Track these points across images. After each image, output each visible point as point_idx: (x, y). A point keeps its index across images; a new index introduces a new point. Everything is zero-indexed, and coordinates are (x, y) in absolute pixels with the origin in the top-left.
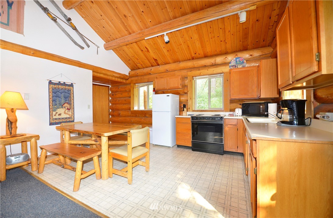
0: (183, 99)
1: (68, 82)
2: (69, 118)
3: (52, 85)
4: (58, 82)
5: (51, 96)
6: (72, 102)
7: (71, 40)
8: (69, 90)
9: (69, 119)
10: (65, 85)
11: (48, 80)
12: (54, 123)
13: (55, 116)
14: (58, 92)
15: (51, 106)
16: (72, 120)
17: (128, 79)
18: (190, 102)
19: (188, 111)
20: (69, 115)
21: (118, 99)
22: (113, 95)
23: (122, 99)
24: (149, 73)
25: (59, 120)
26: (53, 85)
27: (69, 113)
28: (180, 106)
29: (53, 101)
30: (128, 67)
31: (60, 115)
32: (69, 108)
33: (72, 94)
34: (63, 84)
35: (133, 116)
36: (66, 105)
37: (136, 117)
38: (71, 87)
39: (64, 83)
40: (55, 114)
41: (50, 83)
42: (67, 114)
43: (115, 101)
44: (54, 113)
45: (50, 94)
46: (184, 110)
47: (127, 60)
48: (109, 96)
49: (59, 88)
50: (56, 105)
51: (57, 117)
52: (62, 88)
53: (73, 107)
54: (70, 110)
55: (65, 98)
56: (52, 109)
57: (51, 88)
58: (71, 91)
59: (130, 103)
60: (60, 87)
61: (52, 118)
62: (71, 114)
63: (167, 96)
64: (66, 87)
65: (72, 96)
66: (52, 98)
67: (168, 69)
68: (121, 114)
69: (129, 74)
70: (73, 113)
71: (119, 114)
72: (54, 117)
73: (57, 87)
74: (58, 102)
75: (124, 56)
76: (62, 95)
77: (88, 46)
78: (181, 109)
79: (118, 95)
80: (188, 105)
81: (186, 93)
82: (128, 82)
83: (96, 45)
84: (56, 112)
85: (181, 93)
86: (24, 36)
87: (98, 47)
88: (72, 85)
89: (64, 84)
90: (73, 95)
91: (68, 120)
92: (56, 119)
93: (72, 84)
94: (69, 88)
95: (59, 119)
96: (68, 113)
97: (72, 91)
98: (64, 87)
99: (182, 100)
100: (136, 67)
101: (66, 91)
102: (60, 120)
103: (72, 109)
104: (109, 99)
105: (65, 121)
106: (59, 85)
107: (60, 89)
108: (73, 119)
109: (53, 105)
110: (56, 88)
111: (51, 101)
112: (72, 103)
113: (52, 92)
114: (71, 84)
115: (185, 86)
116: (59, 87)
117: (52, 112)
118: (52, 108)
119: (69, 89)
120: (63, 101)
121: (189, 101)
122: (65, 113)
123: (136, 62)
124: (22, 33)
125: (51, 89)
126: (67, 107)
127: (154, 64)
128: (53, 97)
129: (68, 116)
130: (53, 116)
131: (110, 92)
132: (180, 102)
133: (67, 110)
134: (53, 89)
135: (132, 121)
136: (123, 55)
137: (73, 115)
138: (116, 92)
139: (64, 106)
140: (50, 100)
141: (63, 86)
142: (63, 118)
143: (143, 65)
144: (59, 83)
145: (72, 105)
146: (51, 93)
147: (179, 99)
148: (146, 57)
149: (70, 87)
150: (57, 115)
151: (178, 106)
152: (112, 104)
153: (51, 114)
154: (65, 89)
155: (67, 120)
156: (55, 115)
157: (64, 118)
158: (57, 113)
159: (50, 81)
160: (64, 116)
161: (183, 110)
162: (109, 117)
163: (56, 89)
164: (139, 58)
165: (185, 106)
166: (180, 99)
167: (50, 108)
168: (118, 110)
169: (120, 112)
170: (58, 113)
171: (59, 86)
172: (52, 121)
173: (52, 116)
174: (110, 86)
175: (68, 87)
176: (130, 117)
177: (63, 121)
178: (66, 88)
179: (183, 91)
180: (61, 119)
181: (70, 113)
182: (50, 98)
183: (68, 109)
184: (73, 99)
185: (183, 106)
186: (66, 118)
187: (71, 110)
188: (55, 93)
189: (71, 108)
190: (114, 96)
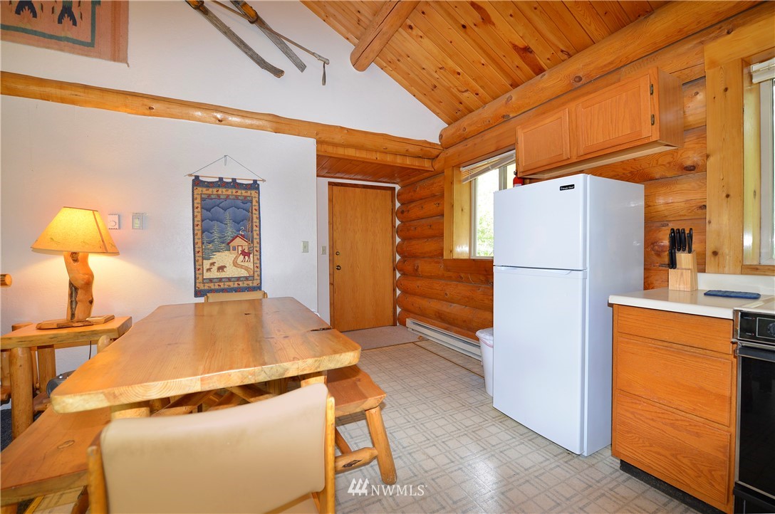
0: (674, 200)
1: (245, 177)
2: (247, 278)
3: (199, 190)
4: (218, 180)
5: (199, 218)
6: (255, 233)
7: (248, 55)
8: (248, 201)
9: (248, 282)
10: (235, 188)
11: (190, 175)
12: (205, 290)
13: (208, 273)
14: (218, 206)
15: (200, 245)
16: (255, 285)
17: (437, 156)
18: (719, 221)
19: (703, 271)
20: (246, 269)
21: (415, 223)
22: (402, 212)
23: (423, 221)
24: (503, 117)
25: (220, 284)
26: (204, 189)
27: (246, 264)
28: (650, 243)
29: (203, 232)
30: (437, 114)
31: (221, 268)
32: (246, 251)
33: (254, 211)
34: (230, 183)
35: (450, 278)
36: (238, 241)
37: (459, 282)
38: (253, 192)
39: (234, 180)
40: (208, 267)
41: (197, 182)
42: (241, 267)
43: (408, 230)
44: (207, 264)
45: (196, 214)
46: (673, 264)
47: (427, 92)
48: (394, 214)
49: (219, 196)
50: (213, 241)
51: (214, 274)
52: (228, 196)
53: (258, 249)
54: (249, 257)
55: (237, 221)
56: (200, 254)
57: (199, 197)
58: (251, 202)
59: (440, 236)
60: (223, 191)
61: (200, 277)
62: (252, 267)
63: (563, 188)
64: (240, 192)
65: (254, 216)
66: (200, 223)
67: (581, 74)
68: (420, 269)
69: (441, 136)
70: (258, 265)
71: (417, 270)
72: (207, 275)
73: (215, 193)
74: (216, 235)
75: (416, 78)
76: (227, 215)
77: (302, 67)
78: (655, 258)
79: (415, 211)
80: (704, 232)
81: (691, 169)
82: (438, 165)
83: (319, 58)
84: (211, 261)
85: (657, 172)
86: (128, 66)
87: (326, 62)
88: (254, 186)
89: (234, 184)
90: (257, 213)
91: (245, 285)
92: (211, 280)
93: (255, 181)
94: (246, 194)
95: (220, 280)
96: (242, 264)
97: (254, 203)
98: (234, 191)
99: (662, 208)
100: (461, 107)
101: (239, 203)
102: (222, 284)
103: (255, 253)
104: (393, 226)
105: (236, 286)
106: (219, 186)
107: (222, 197)
108: (259, 281)
109: (203, 243)
110: (213, 197)
111: (199, 233)
112: (255, 236)
113: (202, 208)
114: (252, 182)
115: (687, 129)
116: (220, 192)
117: (200, 262)
118: (200, 250)
119: (246, 197)
120: (230, 232)
121: (711, 213)
122: (235, 264)
123: (455, 91)
124: (124, 60)
125: (198, 200)
126: (240, 249)
127: (519, 73)
128: (202, 221)
129: (244, 273)
130: (205, 271)
131: (398, 205)
132: (652, 220)
133: (242, 257)
134: (203, 199)
135: (446, 294)
136: (412, 75)
137: (258, 270)
138: (412, 201)
139: (232, 244)
140: (196, 228)
141: (230, 190)
142: (229, 279)
143: (481, 91)
144: (221, 183)
145: (255, 241)
146: (199, 209)
147: (642, 203)
148: (485, 51)
149: (249, 192)
150: (215, 268)
151: (638, 243)
152: (403, 239)
153: (198, 267)
154: (237, 197)
155: (241, 285)
156: (209, 270)
157: (233, 279)
158: (213, 264)
159: (197, 177)
160: (231, 272)
161: (666, 259)
162: (394, 275)
163: (212, 199)
164: (461, 67)
165: (680, 241)
166: (647, 206)
167: (197, 250)
168: (415, 256)
169: (419, 263)
170: (217, 265)
171: (220, 190)
172: (202, 285)
173: (200, 271)
174: (398, 187)
175: (243, 192)
176: (443, 282)
177: (229, 286)
178: (238, 194)
179: (669, 159)
180: (223, 280)
181: (251, 265)
182: (196, 223)
183: (244, 253)
184: (258, 224)
185: (666, 242)
186: (238, 279)
187: (251, 255)
188: (209, 210)
189: (252, 251)
190: (405, 214)
